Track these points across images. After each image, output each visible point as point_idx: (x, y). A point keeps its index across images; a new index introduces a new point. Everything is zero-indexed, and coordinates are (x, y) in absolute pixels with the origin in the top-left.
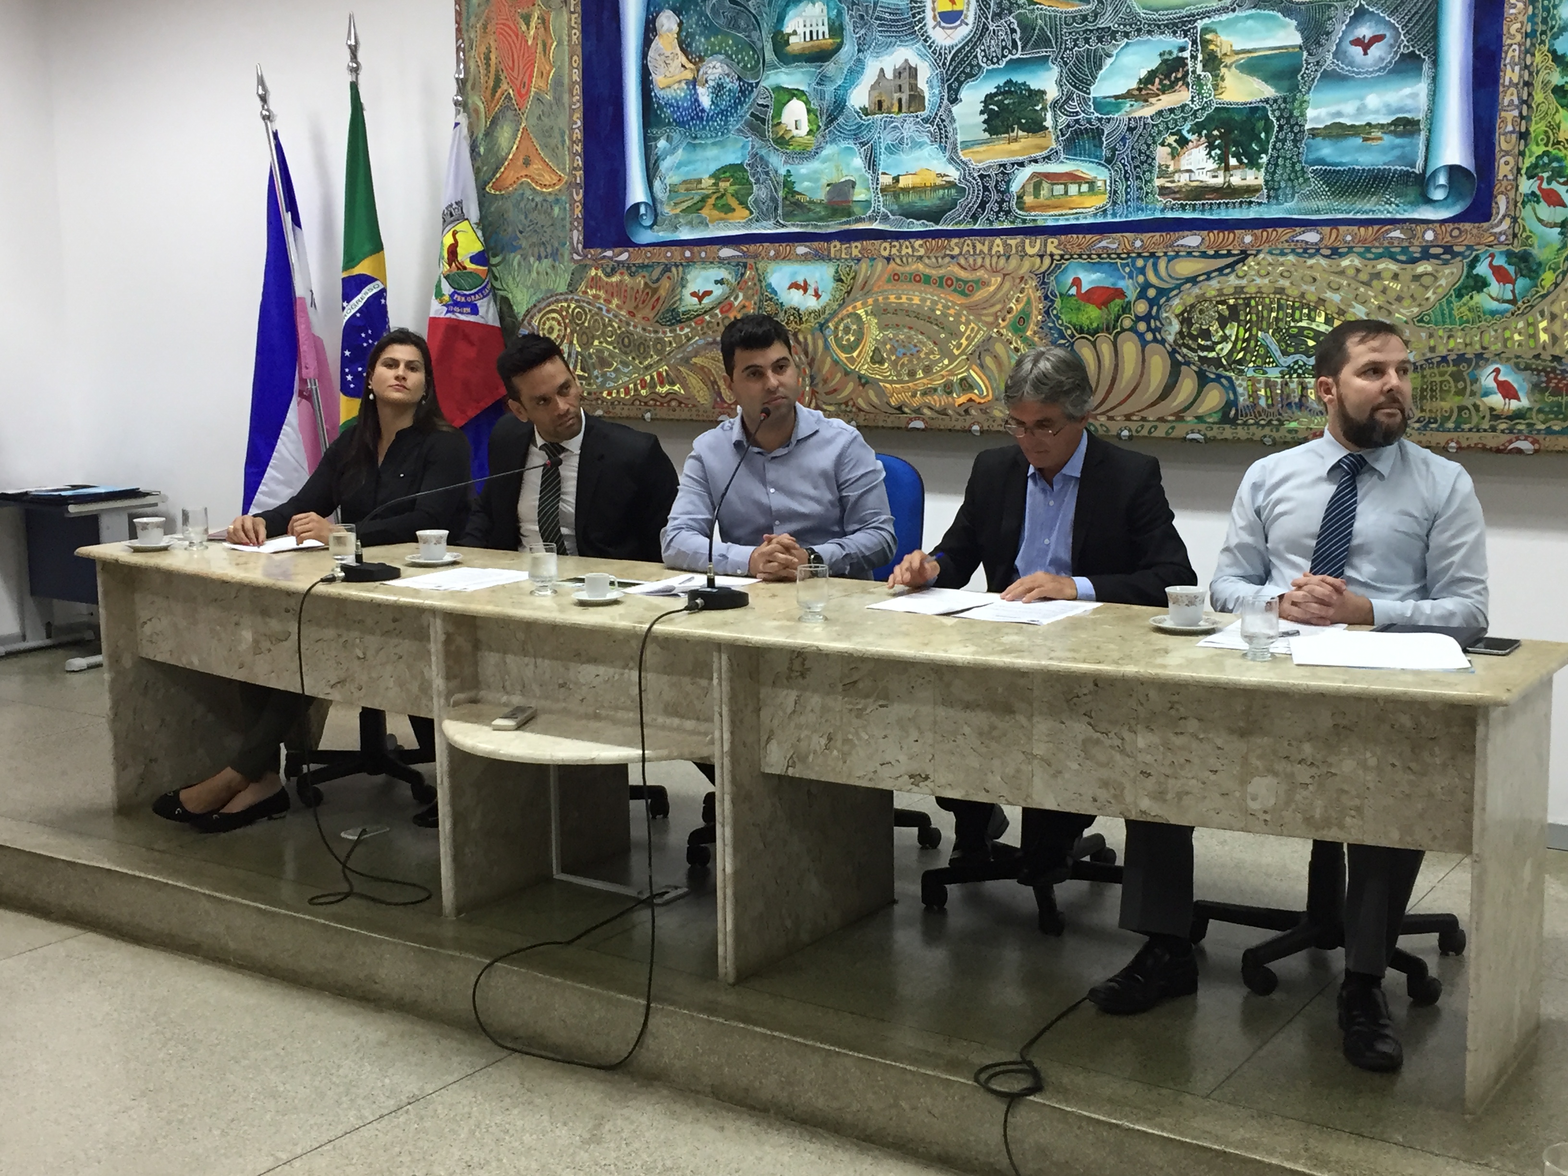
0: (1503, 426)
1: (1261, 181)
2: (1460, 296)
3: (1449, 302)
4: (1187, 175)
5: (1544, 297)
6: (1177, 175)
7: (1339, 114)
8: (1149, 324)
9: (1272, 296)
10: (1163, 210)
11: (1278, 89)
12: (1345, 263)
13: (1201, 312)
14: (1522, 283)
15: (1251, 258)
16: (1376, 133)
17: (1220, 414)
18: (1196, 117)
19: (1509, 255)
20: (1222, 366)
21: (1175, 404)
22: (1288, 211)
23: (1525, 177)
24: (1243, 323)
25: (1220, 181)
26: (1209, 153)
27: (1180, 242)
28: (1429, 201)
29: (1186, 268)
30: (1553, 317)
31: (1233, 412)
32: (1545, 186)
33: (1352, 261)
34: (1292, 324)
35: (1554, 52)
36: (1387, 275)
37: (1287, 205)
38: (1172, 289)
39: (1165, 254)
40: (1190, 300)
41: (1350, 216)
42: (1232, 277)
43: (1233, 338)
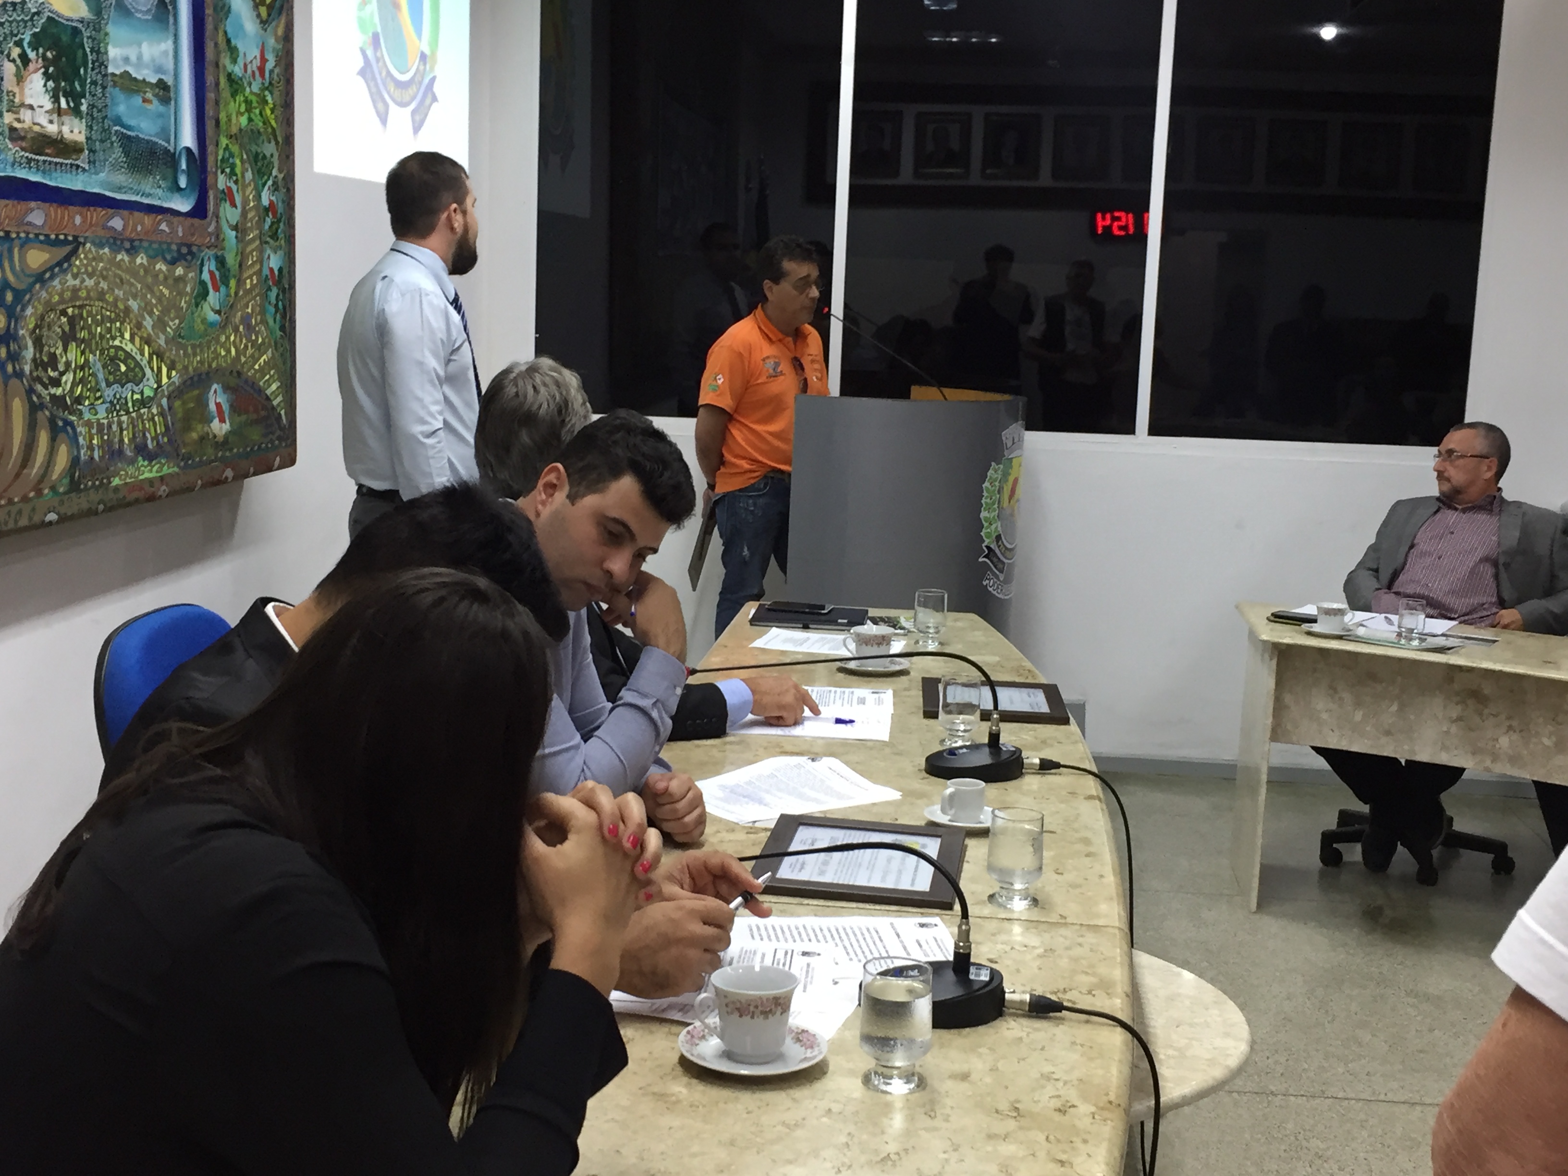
0: (220, 454)
1: (81, 138)
2: (197, 305)
3: (193, 314)
4: (29, 112)
5: (232, 306)
6: (22, 110)
7: (126, 60)
8: (8, 347)
9: (97, 303)
10: (13, 165)
11: (90, 9)
12: (139, 261)
13: (49, 327)
14: (223, 289)
15: (81, 249)
16: (149, 95)
17: (68, 479)
18: (34, 26)
19: (217, 258)
20: (65, 407)
21: (35, 471)
22: (102, 184)
23: (219, 171)
24: (79, 342)
25: (52, 129)
26: (45, 85)
27: (30, 219)
28: (179, 189)
29: (37, 258)
30: (236, 330)
31: (77, 474)
32: (228, 184)
33: (142, 258)
34: (111, 343)
35: (226, 32)
36: (161, 277)
37: (102, 175)
38: (25, 292)
39: (18, 233)
40: (40, 308)
41: (137, 198)
42: (69, 277)
43: (73, 366)
